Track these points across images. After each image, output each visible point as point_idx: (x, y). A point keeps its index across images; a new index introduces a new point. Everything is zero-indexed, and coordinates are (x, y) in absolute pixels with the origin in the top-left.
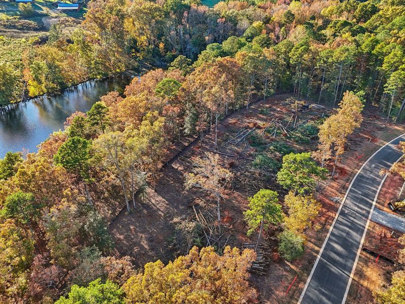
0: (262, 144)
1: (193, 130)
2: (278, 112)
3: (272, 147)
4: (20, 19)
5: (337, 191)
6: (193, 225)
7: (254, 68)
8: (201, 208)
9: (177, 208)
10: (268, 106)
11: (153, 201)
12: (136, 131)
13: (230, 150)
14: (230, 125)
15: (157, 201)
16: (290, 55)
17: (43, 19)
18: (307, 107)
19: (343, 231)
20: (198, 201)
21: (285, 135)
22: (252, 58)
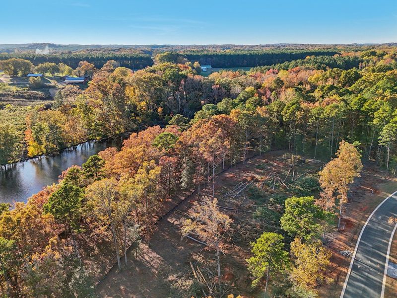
0: (262, 197)
1: (190, 183)
2: (275, 167)
3: (272, 199)
4: (29, 90)
5: (346, 244)
6: (190, 283)
7: (248, 124)
8: (199, 264)
9: (172, 264)
10: (264, 161)
11: (147, 258)
12: (131, 180)
13: (228, 203)
14: (227, 179)
15: (150, 256)
16: (283, 113)
17: (51, 91)
18: (304, 161)
20: (196, 257)
21: (284, 188)
22: (247, 115)
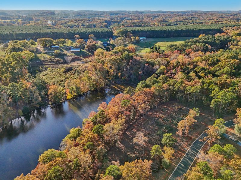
0: (161, 125)
1: (134, 118)
2: (170, 110)
3: (164, 127)
4: (55, 57)
5: (187, 146)
6: (134, 155)
7: (159, 93)
8: (137, 150)
9: (129, 149)
10: (165, 107)
11: (120, 146)
13: (148, 127)
14: (149, 116)
15: (121, 146)
16: (175, 86)
17: (65, 57)
18: (182, 109)
19: (186, 160)
20: (136, 147)
21: (171, 122)
22: (158, 90)
